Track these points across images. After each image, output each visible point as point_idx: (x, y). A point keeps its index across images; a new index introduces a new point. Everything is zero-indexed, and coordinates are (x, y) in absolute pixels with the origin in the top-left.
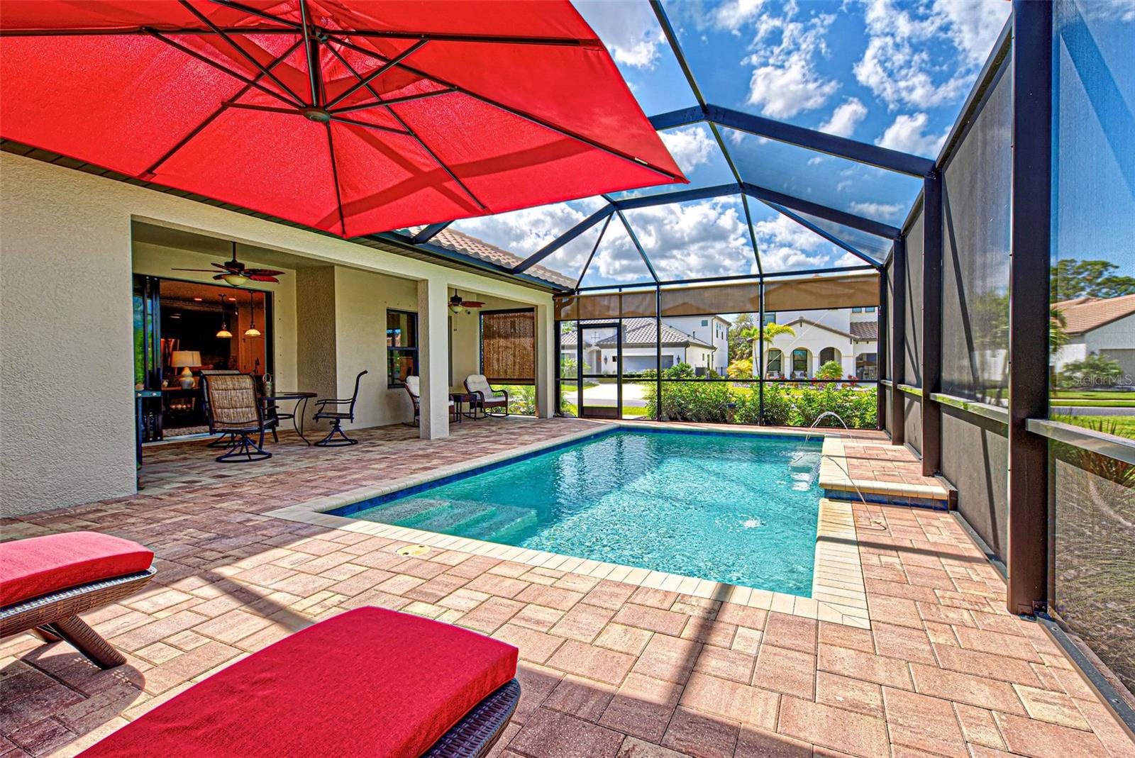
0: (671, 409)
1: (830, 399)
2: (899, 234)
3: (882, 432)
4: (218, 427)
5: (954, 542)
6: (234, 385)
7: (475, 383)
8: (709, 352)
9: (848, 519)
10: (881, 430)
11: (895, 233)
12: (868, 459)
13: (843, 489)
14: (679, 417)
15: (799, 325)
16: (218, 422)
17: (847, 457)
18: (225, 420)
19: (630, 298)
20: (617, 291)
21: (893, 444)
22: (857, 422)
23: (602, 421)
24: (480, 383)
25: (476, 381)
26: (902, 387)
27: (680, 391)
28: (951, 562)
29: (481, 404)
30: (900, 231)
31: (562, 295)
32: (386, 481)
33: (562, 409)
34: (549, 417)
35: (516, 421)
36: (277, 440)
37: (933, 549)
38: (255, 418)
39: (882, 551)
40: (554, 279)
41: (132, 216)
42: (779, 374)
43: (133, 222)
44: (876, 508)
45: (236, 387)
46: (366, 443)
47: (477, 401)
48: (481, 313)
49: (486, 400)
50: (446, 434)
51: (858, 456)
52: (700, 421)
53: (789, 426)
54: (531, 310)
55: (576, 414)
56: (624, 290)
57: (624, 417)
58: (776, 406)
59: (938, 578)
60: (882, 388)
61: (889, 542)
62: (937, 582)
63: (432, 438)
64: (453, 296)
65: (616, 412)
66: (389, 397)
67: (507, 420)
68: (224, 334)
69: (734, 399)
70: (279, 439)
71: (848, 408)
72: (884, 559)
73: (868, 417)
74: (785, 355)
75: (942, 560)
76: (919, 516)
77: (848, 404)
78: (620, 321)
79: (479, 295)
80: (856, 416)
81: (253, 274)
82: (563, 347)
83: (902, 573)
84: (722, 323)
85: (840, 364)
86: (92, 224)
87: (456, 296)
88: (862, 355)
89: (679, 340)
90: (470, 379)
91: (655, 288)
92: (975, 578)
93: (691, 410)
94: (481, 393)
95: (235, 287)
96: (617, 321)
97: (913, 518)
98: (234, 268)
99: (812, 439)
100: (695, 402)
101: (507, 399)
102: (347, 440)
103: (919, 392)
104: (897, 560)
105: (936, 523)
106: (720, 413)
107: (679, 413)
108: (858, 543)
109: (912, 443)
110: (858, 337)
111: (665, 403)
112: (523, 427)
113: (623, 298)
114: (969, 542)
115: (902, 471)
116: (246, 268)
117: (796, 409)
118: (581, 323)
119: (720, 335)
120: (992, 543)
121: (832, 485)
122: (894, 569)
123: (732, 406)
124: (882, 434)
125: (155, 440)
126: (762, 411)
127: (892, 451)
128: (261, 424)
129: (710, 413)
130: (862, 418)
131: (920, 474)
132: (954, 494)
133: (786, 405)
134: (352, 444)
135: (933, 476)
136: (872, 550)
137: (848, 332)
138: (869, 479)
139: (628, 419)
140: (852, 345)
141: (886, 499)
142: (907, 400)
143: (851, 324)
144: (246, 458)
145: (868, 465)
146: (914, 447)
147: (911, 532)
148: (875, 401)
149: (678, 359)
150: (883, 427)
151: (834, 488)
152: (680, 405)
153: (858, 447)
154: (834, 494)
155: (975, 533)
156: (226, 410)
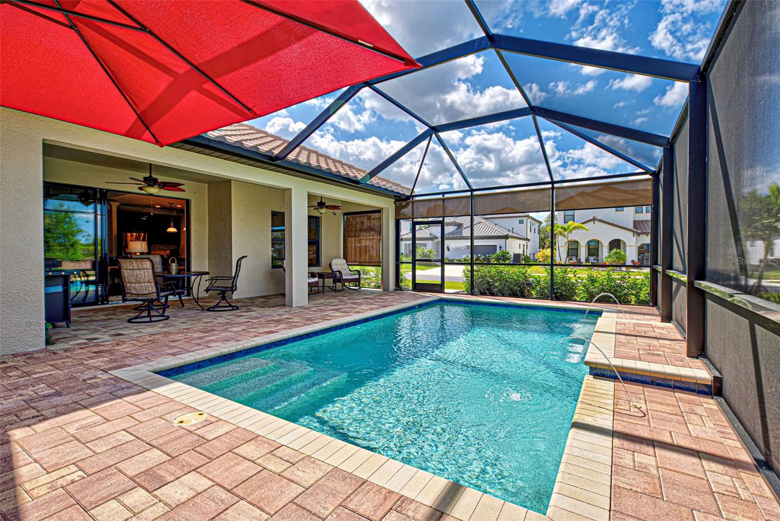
0: (482, 285)
1: (611, 280)
2: (669, 143)
3: (654, 308)
4: (128, 296)
5: (718, 437)
6: (138, 266)
7: (337, 264)
8: (524, 242)
9: (607, 401)
10: (653, 306)
11: (665, 142)
12: (636, 336)
13: (607, 368)
14: (487, 291)
15: (592, 223)
16: (128, 293)
17: (616, 334)
18: (133, 292)
19: (451, 201)
20: (441, 196)
21: (662, 321)
22: (633, 299)
23: (428, 294)
24: (341, 265)
25: (338, 263)
26: (671, 273)
27: (489, 272)
28: (714, 466)
29: (340, 280)
30: (669, 138)
31: (402, 200)
32: (232, 343)
33: (402, 284)
34: (390, 290)
35: (365, 293)
36: (183, 306)
37: (694, 447)
38: (155, 290)
39: (638, 447)
40: (394, 188)
41: (44, 140)
42: (577, 259)
43: (44, 144)
44: (638, 388)
45: (140, 268)
46: (244, 309)
47: (337, 278)
48: (345, 214)
49: (344, 277)
50: (305, 302)
51: (627, 332)
52: (503, 295)
53: (575, 301)
54: (379, 211)
55: (411, 288)
56: (446, 196)
57: (446, 291)
58: (565, 285)
59: (698, 492)
60: (654, 272)
61: (646, 434)
62: (696, 499)
63: (294, 306)
64: (319, 201)
65: (439, 288)
66: (272, 275)
67: (360, 292)
68: (172, 230)
69: (531, 279)
70: (185, 305)
71: (625, 288)
72: (639, 458)
73: (642, 295)
74: (582, 245)
75: (704, 463)
76: (681, 400)
77: (625, 285)
78: (443, 219)
79: (337, 200)
80: (632, 294)
81: (165, 185)
82: (402, 240)
83: (656, 480)
84: (534, 222)
85: (625, 252)
86: (9, 145)
87: (321, 201)
88: (643, 244)
89: (501, 234)
90: (334, 262)
91: (469, 194)
92: (744, 495)
93: (496, 287)
94: (340, 272)
95: (151, 195)
96: (441, 219)
97: (675, 403)
98: (150, 181)
99: (591, 312)
100: (500, 281)
101: (360, 276)
102: (231, 306)
103: (684, 278)
104: (651, 461)
105: (699, 410)
106: (520, 289)
107: (488, 289)
108: (614, 434)
109: (680, 322)
110: (640, 231)
111: (477, 281)
112: (370, 298)
113: (446, 202)
114: (735, 437)
115: (666, 350)
116: (159, 181)
117: (581, 288)
118: (415, 220)
119: (533, 230)
120: (762, 444)
121: (596, 364)
122: (648, 474)
123: (529, 285)
124: (654, 310)
125: (103, 303)
126: (552, 288)
127: (660, 328)
128: (158, 295)
129: (511, 290)
130: (637, 296)
131: (684, 355)
132: (718, 381)
133: (573, 284)
134: (234, 310)
135: (697, 358)
136: (626, 444)
137: (631, 227)
138: (633, 358)
139: (449, 292)
140: (635, 237)
141: (648, 380)
142: (675, 284)
143: (634, 222)
144: (148, 319)
145: (635, 342)
146: (680, 325)
147: (671, 421)
148: (647, 282)
149: (500, 247)
150: (655, 304)
151: (598, 367)
152: (488, 283)
153: (629, 323)
154: (599, 372)
155: (741, 427)
156: (133, 285)
